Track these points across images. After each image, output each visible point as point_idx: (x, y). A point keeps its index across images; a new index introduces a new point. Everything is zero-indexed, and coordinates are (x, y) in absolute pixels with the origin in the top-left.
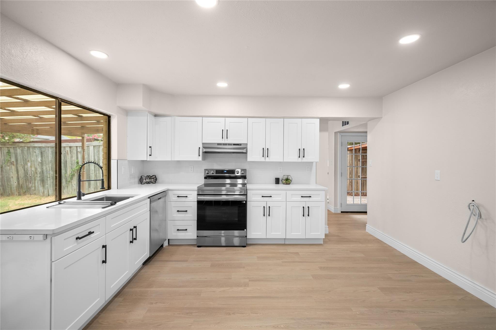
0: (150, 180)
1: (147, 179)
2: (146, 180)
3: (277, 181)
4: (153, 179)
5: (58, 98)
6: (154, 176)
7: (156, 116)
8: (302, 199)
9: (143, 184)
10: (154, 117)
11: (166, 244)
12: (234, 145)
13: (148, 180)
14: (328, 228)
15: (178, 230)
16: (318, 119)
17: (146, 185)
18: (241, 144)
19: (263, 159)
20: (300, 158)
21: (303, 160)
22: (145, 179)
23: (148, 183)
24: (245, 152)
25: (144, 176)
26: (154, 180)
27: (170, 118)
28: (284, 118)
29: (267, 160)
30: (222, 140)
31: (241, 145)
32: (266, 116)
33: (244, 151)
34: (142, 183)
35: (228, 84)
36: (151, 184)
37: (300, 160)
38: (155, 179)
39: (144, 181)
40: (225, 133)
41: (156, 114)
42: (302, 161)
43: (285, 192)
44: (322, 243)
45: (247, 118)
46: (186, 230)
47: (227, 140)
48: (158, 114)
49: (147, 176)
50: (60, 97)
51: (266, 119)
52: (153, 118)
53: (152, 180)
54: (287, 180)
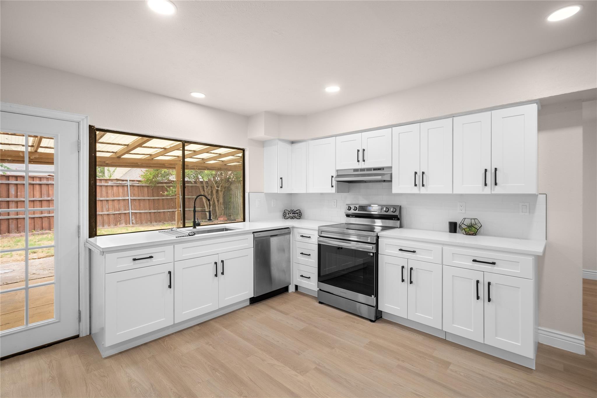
0: (294, 215)
1: (290, 213)
2: (290, 215)
3: (453, 227)
4: (297, 213)
5: (182, 141)
6: (299, 211)
7: (293, 142)
8: (475, 265)
9: (287, 219)
10: (291, 145)
11: (292, 289)
12: (375, 169)
13: (291, 215)
14: (583, 343)
15: (302, 276)
16: (534, 103)
17: (289, 220)
18: (384, 168)
19: (416, 190)
20: (486, 187)
21: (494, 190)
22: (288, 214)
23: (292, 218)
24: (390, 180)
25: (287, 210)
26: (298, 216)
27: (305, 143)
28: (453, 116)
29: (423, 191)
30: (359, 164)
31: (384, 170)
32: (418, 119)
33: (387, 178)
34: (285, 218)
35: (341, 88)
36: (295, 220)
37: (487, 190)
38: (300, 214)
39: (288, 215)
40: (361, 155)
41: (293, 141)
42: (493, 192)
43: (440, 247)
44: (534, 368)
45: (390, 128)
46: (309, 278)
47: (364, 164)
48: (296, 141)
49: (291, 210)
50: (183, 140)
51: (421, 123)
52: (288, 146)
53: (296, 215)
54: (470, 226)
